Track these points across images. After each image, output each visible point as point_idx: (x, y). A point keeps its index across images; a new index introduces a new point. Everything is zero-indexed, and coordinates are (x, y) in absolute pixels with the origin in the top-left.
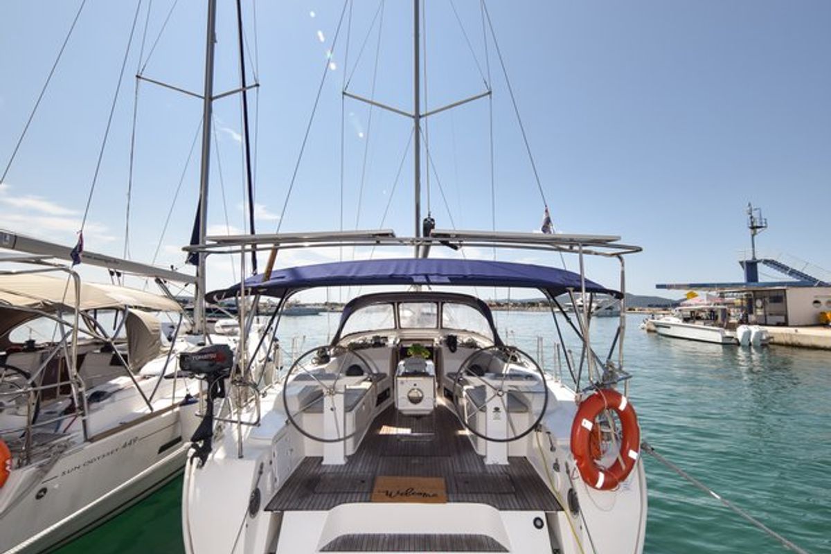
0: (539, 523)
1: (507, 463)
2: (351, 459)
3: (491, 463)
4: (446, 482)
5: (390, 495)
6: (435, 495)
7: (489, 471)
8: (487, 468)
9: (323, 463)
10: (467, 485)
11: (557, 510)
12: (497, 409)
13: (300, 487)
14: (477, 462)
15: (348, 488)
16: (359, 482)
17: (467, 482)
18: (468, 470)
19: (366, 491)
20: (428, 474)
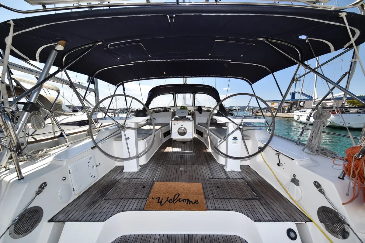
0: (292, 235)
1: (240, 170)
2: (143, 168)
3: (230, 171)
4: (203, 186)
5: (161, 202)
6: (196, 202)
7: (231, 177)
8: (228, 174)
9: (124, 171)
10: (218, 190)
11: (306, 222)
12: (235, 138)
13: (97, 193)
14: (220, 169)
15: (130, 194)
16: (141, 187)
17: (218, 187)
18: (216, 177)
19: (143, 197)
20: (190, 180)
